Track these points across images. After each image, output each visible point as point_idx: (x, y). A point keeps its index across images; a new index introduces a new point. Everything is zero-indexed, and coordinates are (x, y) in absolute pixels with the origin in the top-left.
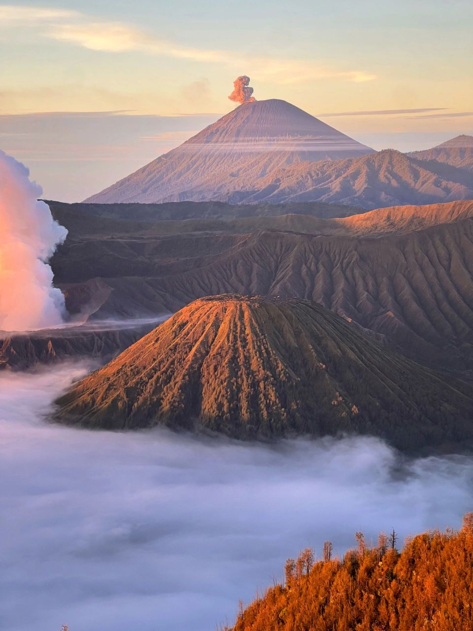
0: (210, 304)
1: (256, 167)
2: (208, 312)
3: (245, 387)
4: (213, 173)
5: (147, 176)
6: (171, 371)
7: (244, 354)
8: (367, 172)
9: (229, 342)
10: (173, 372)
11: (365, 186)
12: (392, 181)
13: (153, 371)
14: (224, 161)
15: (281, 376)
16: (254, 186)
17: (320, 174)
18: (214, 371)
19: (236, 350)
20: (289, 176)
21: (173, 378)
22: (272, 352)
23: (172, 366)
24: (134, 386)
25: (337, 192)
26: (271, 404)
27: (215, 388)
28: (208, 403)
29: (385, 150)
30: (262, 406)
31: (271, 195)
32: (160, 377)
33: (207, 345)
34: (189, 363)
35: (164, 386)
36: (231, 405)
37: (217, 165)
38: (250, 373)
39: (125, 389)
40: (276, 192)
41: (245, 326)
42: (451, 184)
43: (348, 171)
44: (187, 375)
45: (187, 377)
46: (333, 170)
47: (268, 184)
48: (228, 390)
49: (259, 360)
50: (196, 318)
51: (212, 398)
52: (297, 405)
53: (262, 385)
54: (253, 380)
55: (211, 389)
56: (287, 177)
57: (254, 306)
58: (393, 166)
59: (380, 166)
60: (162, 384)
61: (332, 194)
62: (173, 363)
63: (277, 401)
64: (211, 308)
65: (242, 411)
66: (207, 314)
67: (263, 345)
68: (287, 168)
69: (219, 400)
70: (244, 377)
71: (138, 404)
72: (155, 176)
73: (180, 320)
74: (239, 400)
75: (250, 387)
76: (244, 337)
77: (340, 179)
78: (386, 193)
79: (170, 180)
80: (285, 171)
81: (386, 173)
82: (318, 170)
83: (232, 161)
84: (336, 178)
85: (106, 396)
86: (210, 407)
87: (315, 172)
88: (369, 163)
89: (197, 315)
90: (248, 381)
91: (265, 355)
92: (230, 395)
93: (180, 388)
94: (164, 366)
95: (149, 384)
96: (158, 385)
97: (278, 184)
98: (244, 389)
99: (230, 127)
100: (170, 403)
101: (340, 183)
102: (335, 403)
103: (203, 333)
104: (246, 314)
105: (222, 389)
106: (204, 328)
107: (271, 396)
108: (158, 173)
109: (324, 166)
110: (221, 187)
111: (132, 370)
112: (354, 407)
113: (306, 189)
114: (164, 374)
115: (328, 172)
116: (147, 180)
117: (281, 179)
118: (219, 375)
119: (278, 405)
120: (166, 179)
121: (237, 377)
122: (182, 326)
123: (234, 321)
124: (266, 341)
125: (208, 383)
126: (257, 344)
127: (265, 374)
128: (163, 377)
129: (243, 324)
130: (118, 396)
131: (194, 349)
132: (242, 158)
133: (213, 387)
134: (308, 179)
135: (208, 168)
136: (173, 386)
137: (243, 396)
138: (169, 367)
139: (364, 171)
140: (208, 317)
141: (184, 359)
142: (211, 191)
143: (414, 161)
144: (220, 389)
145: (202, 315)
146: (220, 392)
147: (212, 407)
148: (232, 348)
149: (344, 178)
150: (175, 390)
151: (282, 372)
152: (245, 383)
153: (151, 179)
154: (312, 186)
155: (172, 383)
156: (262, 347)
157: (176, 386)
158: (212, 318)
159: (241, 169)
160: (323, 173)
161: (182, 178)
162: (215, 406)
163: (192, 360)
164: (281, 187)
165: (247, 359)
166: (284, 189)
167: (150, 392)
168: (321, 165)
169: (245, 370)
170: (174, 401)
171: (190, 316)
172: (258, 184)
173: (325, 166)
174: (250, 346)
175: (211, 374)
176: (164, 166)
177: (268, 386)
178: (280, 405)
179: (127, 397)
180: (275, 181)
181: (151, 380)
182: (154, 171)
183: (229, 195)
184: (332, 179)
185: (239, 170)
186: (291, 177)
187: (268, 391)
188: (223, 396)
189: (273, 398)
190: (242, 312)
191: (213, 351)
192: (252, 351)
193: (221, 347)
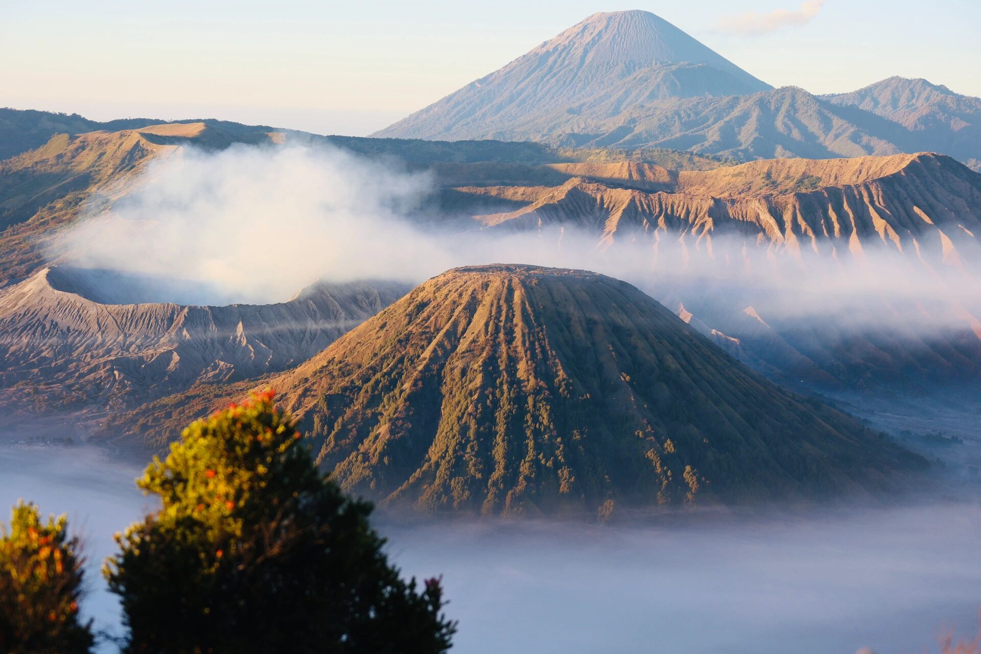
0: (466, 276)
1: (606, 101)
2: (461, 288)
3: (504, 401)
4: (545, 108)
5: (453, 108)
6: (397, 373)
7: (508, 353)
8: (758, 115)
9: (487, 334)
10: (400, 374)
11: (755, 136)
12: (793, 131)
13: (371, 372)
14: (562, 92)
15: (561, 390)
16: (599, 128)
17: (692, 115)
18: (460, 377)
19: (495, 346)
20: (649, 116)
21: (399, 384)
22: (551, 352)
23: (400, 366)
24: (340, 392)
25: (714, 141)
26: (542, 429)
27: (459, 402)
28: (448, 423)
29: (786, 87)
30: (528, 433)
31: (621, 141)
32: (381, 381)
33: (453, 336)
34: (424, 362)
35: (385, 395)
36: (482, 429)
37: (553, 97)
38: (514, 382)
39: (326, 396)
40: (628, 137)
41: (513, 312)
43: (732, 113)
44: (420, 380)
45: (420, 384)
46: (711, 111)
47: (617, 126)
48: (479, 406)
49: (529, 362)
50: (443, 296)
51: (454, 417)
52: (582, 434)
53: (530, 400)
54: (518, 393)
55: (453, 403)
56: (646, 117)
57: (530, 282)
58: (796, 111)
59: (778, 110)
60: (382, 391)
61: (706, 144)
62: (401, 360)
63: (552, 427)
64: (465, 283)
65: (497, 438)
66: (459, 291)
67: (539, 341)
68: (648, 105)
69: (464, 420)
70: (505, 387)
71: (343, 419)
72: (464, 108)
73: (420, 298)
74: (494, 422)
75: (512, 403)
76: (511, 328)
77: (720, 124)
79: (484, 115)
80: (644, 109)
81: (786, 119)
82: (690, 110)
83: (575, 92)
84: (716, 121)
85: (299, 406)
86: (449, 429)
87: (685, 111)
88: (762, 104)
89: (444, 291)
90: (509, 394)
91: (540, 356)
92: (480, 413)
93: (409, 398)
94: (388, 365)
95: (363, 390)
96: (376, 392)
97: (632, 126)
98: (504, 405)
99: (573, 46)
100: (390, 420)
101: (720, 129)
102: (640, 434)
103: (450, 319)
104: (517, 295)
105: (469, 402)
106: (453, 311)
107: (543, 418)
108: (468, 104)
109: (698, 103)
110: (554, 128)
111: (340, 369)
112: (669, 441)
113: (672, 136)
114: (386, 377)
115: (704, 113)
116: (453, 113)
117: (638, 120)
118: (468, 382)
119: (551, 431)
120: (478, 114)
121: (495, 387)
122: (421, 307)
123: (498, 303)
124: (543, 335)
125: (451, 393)
126: (529, 339)
127: (537, 384)
128: (385, 381)
129: (510, 308)
130: (315, 406)
131: (434, 342)
132: (588, 88)
133: (457, 399)
134: (675, 121)
135: (539, 100)
136: (397, 396)
137: (500, 416)
138: (395, 367)
139: (755, 114)
140: (460, 295)
141: (419, 356)
142: (540, 132)
144: (467, 404)
145: (452, 293)
146: (467, 407)
147: (452, 429)
148: (491, 343)
149: (726, 122)
150: (400, 402)
151: (563, 383)
152: (505, 395)
153: (458, 112)
154: (681, 131)
155: (397, 391)
156: (537, 343)
157: (403, 395)
158: (466, 297)
159: (585, 104)
160: (697, 114)
161: (502, 112)
162: (456, 428)
163: (430, 359)
164: (637, 130)
165: (513, 361)
166: (640, 134)
167: (363, 402)
168: (695, 103)
169: (508, 377)
170: (397, 418)
171: (434, 293)
172: (604, 125)
173: (701, 104)
174: (518, 342)
175: (457, 380)
176: (478, 95)
177: (540, 402)
178: (555, 433)
179: (328, 409)
180: (629, 121)
181: (367, 384)
182: (463, 101)
183: (561, 137)
184: (709, 122)
185: (581, 106)
186: (651, 117)
187: (539, 410)
188: (470, 414)
189: (545, 422)
190: (511, 291)
191: (463, 346)
192: (520, 349)
193: (474, 341)
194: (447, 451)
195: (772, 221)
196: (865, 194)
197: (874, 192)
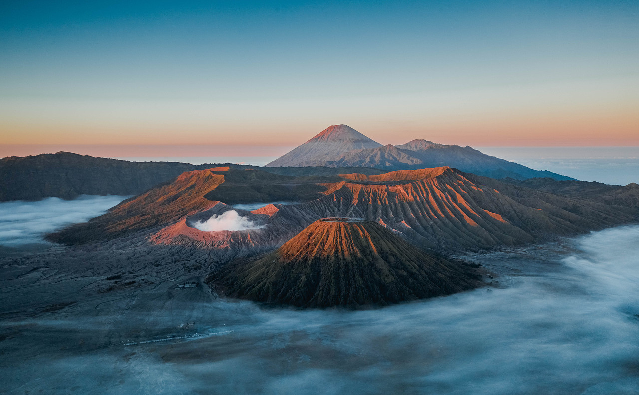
0: (324, 223)
2: (324, 228)
7: (341, 249)
8: (380, 154)
9: (334, 243)
11: (380, 160)
12: (390, 157)
13: (297, 257)
16: (335, 159)
17: (361, 154)
19: (337, 248)
23: (307, 255)
25: (368, 162)
29: (387, 145)
33: (323, 244)
34: (315, 253)
38: (345, 259)
39: (283, 266)
42: (414, 159)
43: (373, 153)
45: (314, 261)
46: (366, 153)
47: (341, 158)
48: (334, 268)
49: (349, 252)
50: (318, 230)
58: (390, 151)
59: (385, 151)
61: (366, 163)
62: (307, 253)
64: (325, 225)
67: (351, 245)
69: (330, 274)
71: (290, 274)
73: (310, 231)
74: (340, 274)
75: (345, 267)
76: (341, 241)
78: (389, 162)
79: (302, 156)
81: (388, 154)
84: (368, 156)
85: (274, 270)
86: (325, 277)
87: (359, 153)
88: (381, 150)
89: (318, 228)
90: (344, 264)
91: (352, 250)
94: (303, 254)
101: (370, 158)
103: (321, 238)
104: (343, 229)
106: (322, 236)
115: (364, 154)
121: (339, 261)
122: (311, 234)
123: (337, 232)
124: (352, 242)
125: (325, 264)
126: (348, 244)
127: (352, 259)
129: (341, 234)
130: (280, 269)
131: (317, 246)
133: (327, 266)
134: (357, 156)
136: (307, 265)
137: (341, 271)
138: (305, 255)
140: (324, 230)
141: (312, 251)
143: (399, 149)
144: (330, 268)
145: (321, 229)
148: (336, 246)
149: (371, 156)
150: (308, 268)
151: (360, 259)
154: (359, 159)
158: (326, 231)
164: (346, 160)
165: (343, 251)
171: (315, 229)
174: (344, 245)
180: (344, 157)
190: (340, 228)
191: (327, 247)
192: (345, 248)
193: (330, 245)
194: (325, 285)
195: (405, 192)
196: (432, 182)
197: (435, 181)
